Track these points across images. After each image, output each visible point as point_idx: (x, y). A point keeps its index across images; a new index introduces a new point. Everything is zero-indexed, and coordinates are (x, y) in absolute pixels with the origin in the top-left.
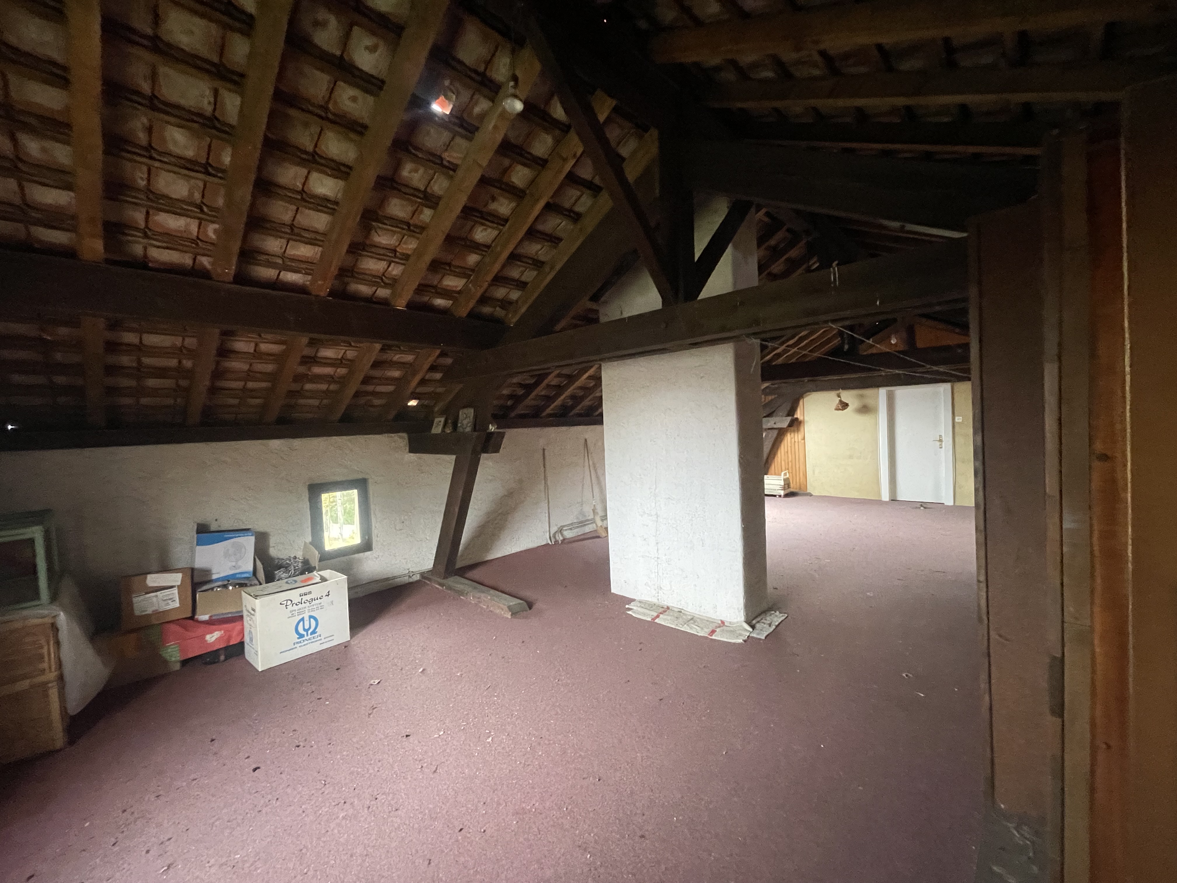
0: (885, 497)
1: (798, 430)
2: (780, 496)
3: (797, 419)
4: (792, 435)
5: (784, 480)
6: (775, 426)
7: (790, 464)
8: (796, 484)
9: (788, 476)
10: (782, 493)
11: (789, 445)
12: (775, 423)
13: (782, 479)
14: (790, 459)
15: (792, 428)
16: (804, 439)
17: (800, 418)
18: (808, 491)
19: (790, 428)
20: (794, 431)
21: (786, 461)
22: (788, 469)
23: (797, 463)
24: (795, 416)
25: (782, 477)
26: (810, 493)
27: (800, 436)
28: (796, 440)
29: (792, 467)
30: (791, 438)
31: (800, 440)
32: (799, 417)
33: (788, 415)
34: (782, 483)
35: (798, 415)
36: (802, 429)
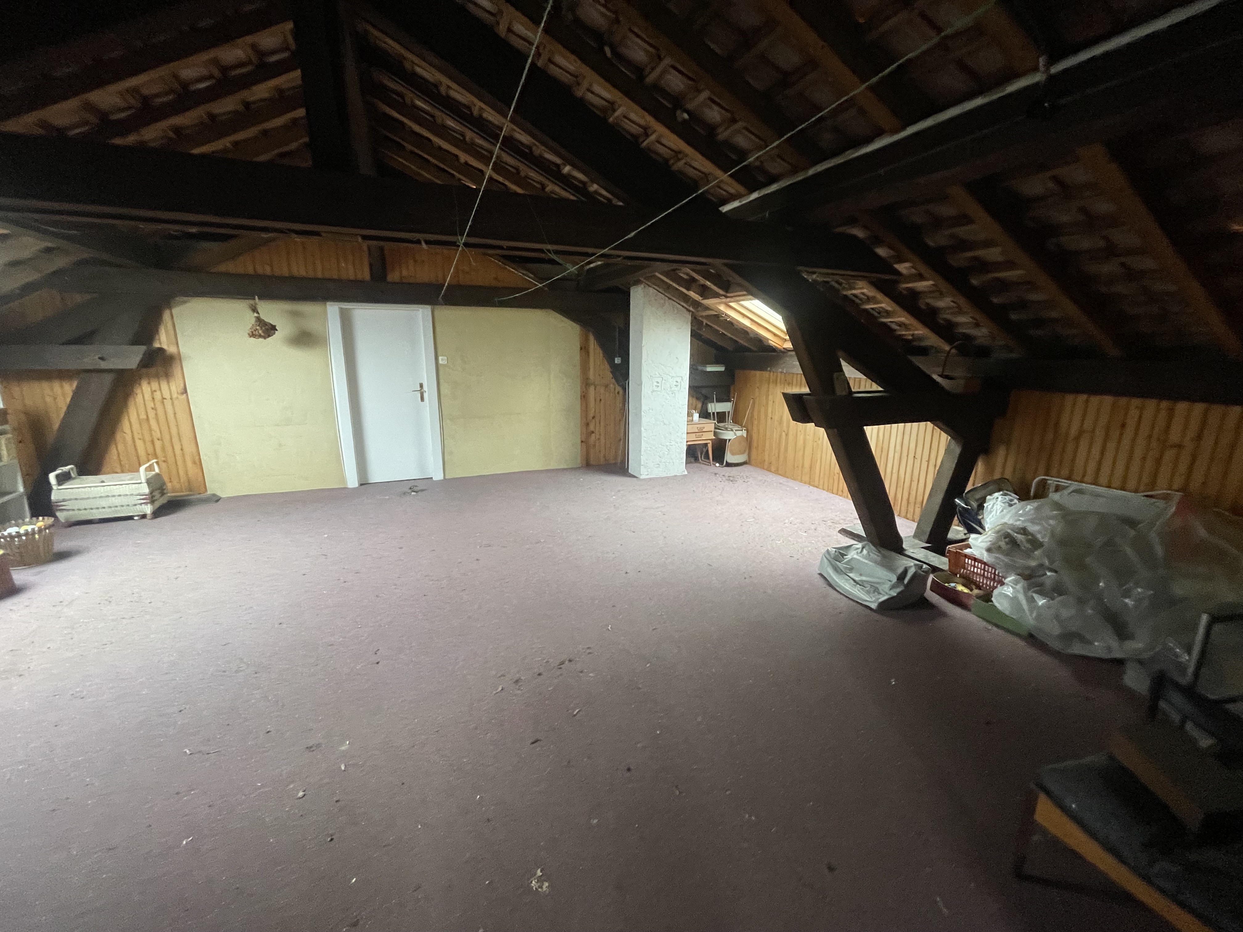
0: (352, 481)
1: (168, 375)
2: (144, 516)
3: (161, 350)
4: (155, 385)
5: (149, 482)
6: (103, 365)
7: (158, 444)
8: (179, 482)
9: (157, 470)
10: (148, 509)
11: (150, 405)
12: (102, 359)
13: (144, 480)
14: (157, 434)
15: (153, 370)
16: (185, 391)
17: (171, 349)
18: (209, 492)
19: (144, 370)
20: (157, 376)
21: (147, 438)
22: (155, 456)
23: (175, 440)
24: (157, 345)
25: (143, 474)
26: (214, 495)
27: (175, 386)
28: (167, 395)
29: (163, 449)
30: (153, 392)
31: (175, 395)
32: (165, 347)
33: (136, 342)
34: (145, 489)
35: (163, 341)
36: (177, 371)
